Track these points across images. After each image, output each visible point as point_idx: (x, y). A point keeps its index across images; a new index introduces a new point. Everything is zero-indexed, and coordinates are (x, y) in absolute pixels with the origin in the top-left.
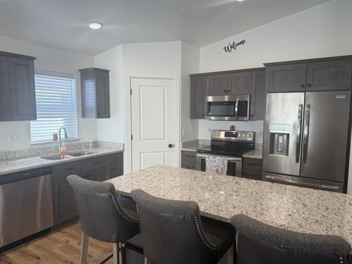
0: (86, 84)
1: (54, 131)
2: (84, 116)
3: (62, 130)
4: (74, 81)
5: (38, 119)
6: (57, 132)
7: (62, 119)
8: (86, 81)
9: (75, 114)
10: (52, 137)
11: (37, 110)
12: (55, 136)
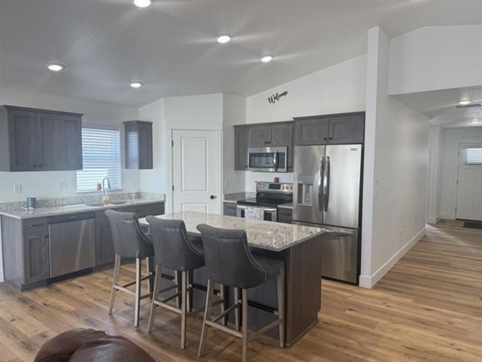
0: (130, 135)
1: (98, 181)
2: (127, 166)
3: (106, 180)
4: (118, 133)
5: (84, 170)
6: (101, 182)
7: (106, 169)
8: (130, 133)
9: (119, 165)
10: (96, 187)
11: (83, 161)
12: (99, 186)
